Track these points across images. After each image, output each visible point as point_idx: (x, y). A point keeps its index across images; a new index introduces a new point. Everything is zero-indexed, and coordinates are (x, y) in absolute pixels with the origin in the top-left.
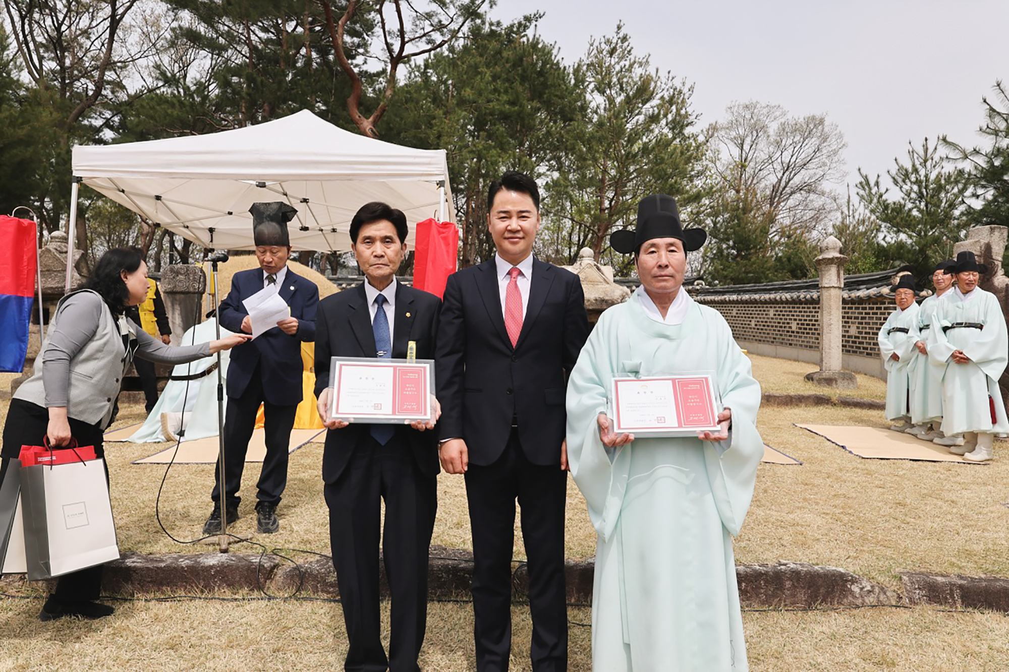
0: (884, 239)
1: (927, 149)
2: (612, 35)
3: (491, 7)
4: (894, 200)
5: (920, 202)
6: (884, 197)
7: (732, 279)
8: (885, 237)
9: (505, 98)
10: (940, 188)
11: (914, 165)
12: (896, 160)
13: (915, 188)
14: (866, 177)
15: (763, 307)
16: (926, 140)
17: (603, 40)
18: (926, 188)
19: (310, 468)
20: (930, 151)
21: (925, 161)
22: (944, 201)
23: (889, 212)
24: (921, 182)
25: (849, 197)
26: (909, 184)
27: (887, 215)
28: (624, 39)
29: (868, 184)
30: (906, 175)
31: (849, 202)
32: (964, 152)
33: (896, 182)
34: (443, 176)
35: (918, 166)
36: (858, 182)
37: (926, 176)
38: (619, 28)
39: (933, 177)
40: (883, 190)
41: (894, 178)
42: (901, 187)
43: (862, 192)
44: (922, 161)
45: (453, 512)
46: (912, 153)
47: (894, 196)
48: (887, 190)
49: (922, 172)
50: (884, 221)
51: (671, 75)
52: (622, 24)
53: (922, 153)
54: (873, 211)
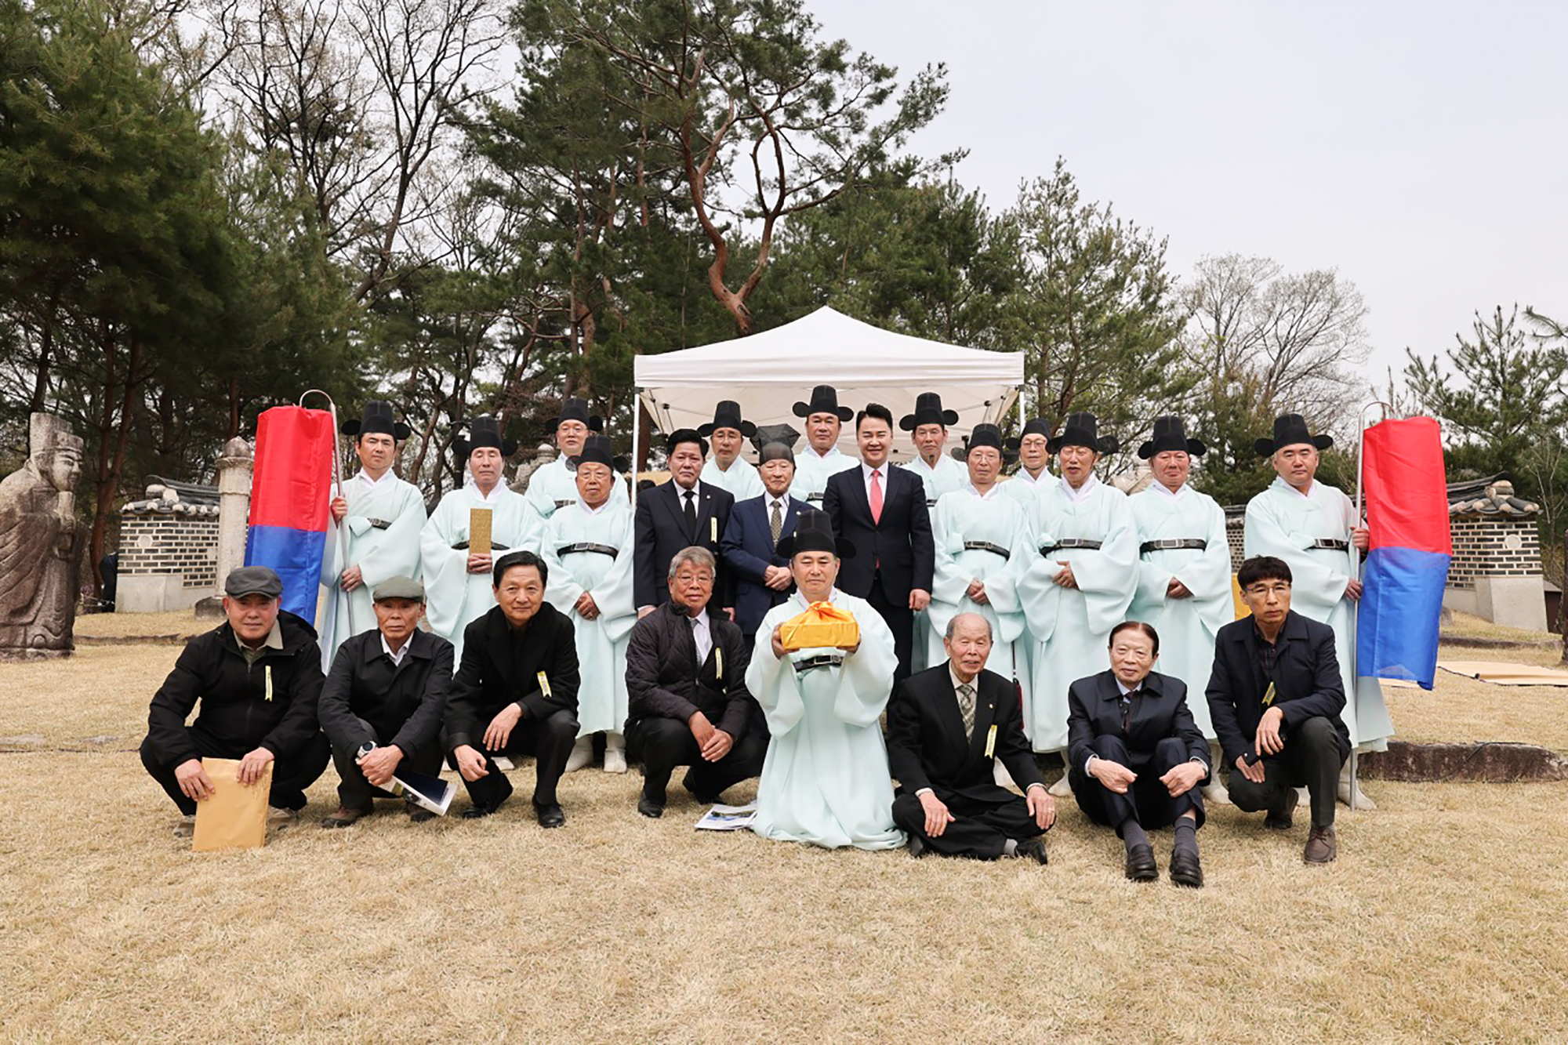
0: (1448, 441)
1: (1501, 320)
2: (1051, 177)
3: (898, 146)
4: (1460, 389)
5: (1495, 390)
6: (1445, 386)
7: (1231, 497)
8: (1450, 437)
9: (921, 262)
10: (1521, 372)
11: (1483, 343)
12: (1458, 336)
13: (1487, 373)
14: (1418, 359)
16: (1499, 309)
17: (1037, 183)
18: (1502, 372)
20: (1505, 324)
21: (1500, 337)
22: (1529, 389)
23: (1453, 404)
24: (1495, 364)
25: (1392, 385)
26: (1479, 367)
27: (1450, 409)
28: (1066, 179)
29: (1421, 368)
30: (1474, 356)
31: (1391, 392)
32: (1557, 327)
33: (1460, 366)
35: (1489, 343)
36: (1407, 366)
37: (1502, 356)
38: (1059, 165)
39: (1510, 357)
40: (1442, 376)
41: (1456, 360)
42: (1467, 372)
43: (1412, 379)
44: (1494, 336)
46: (1479, 326)
47: (1458, 383)
48: (1448, 376)
49: (1496, 352)
50: (1445, 416)
51: (1134, 226)
52: (1062, 160)
53: (1494, 326)
54: (1430, 404)
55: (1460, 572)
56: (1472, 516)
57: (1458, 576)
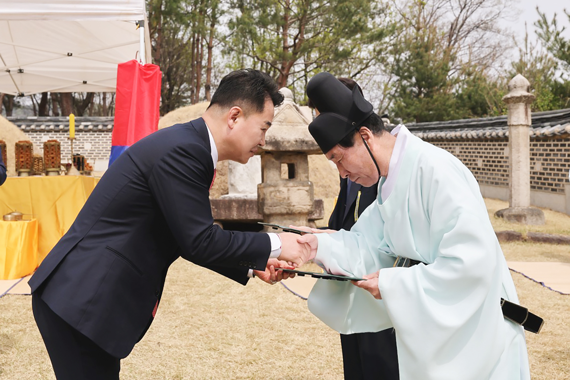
0: (561, 76)
6: (561, 36)
7: (415, 117)
8: (562, 74)
14: (544, 15)
15: (449, 145)
19: (12, 322)
23: (566, 49)
25: (527, 35)
27: (564, 53)
29: (545, 22)
31: (526, 40)
34: (143, 16)
36: (536, 20)
40: (560, 29)
43: (540, 30)
45: (170, 364)
48: (564, 28)
50: (561, 58)
54: (550, 49)
55: (555, 180)
56: (564, 136)
57: (554, 183)
